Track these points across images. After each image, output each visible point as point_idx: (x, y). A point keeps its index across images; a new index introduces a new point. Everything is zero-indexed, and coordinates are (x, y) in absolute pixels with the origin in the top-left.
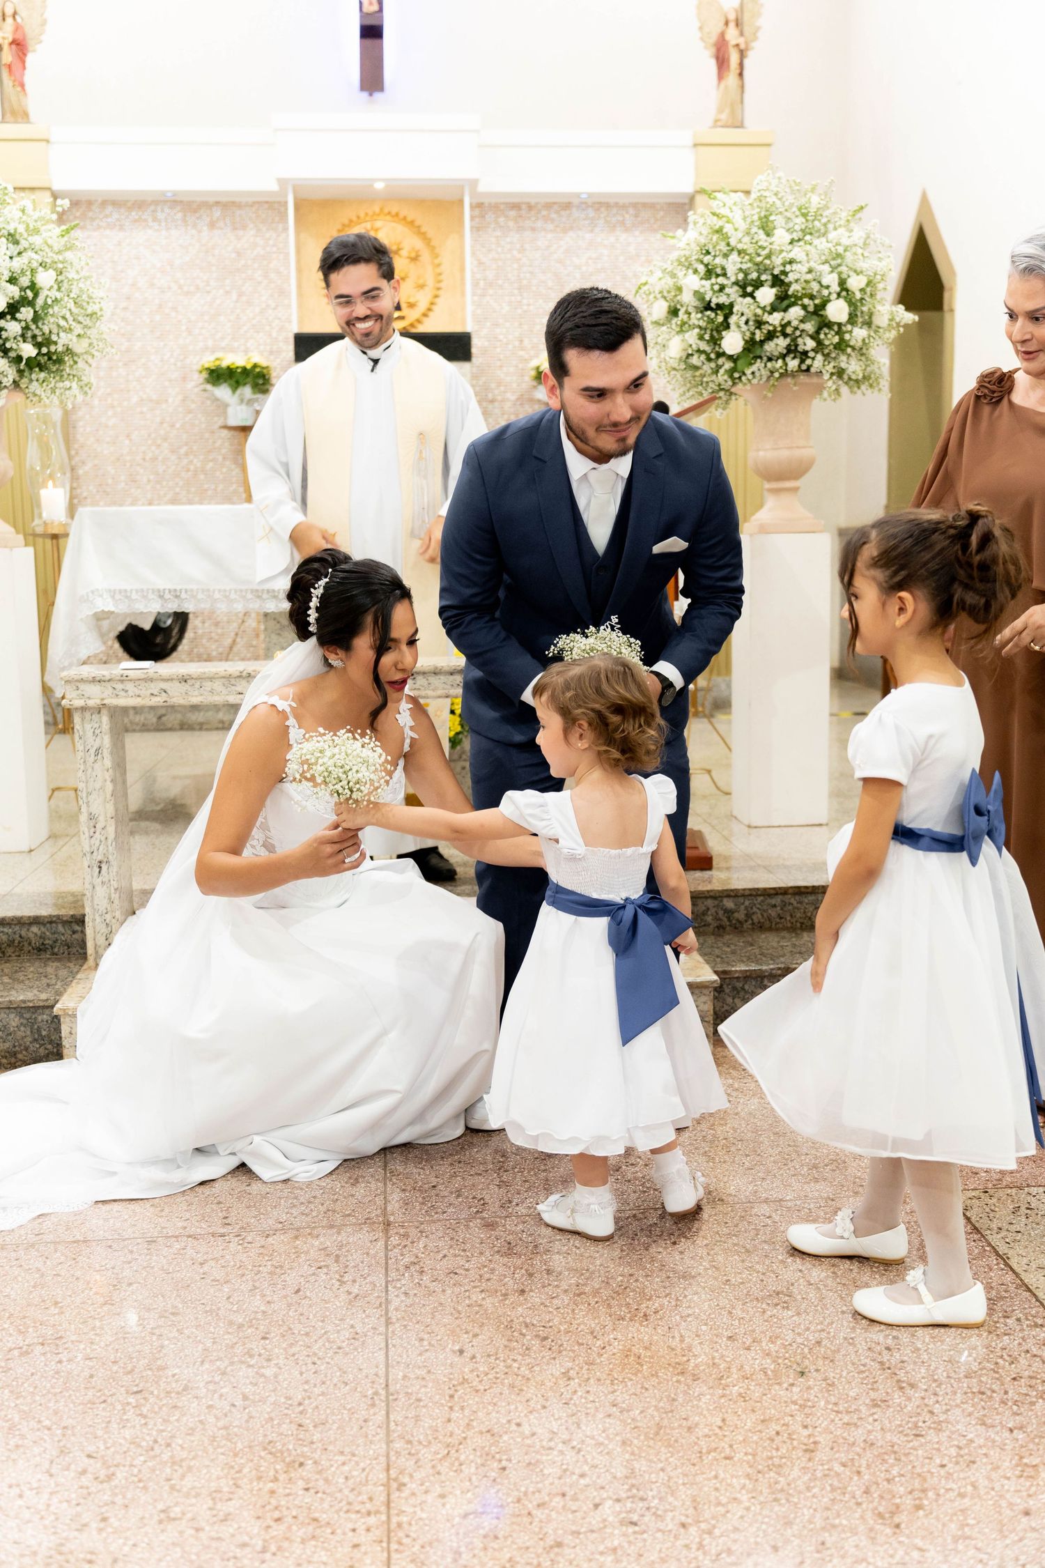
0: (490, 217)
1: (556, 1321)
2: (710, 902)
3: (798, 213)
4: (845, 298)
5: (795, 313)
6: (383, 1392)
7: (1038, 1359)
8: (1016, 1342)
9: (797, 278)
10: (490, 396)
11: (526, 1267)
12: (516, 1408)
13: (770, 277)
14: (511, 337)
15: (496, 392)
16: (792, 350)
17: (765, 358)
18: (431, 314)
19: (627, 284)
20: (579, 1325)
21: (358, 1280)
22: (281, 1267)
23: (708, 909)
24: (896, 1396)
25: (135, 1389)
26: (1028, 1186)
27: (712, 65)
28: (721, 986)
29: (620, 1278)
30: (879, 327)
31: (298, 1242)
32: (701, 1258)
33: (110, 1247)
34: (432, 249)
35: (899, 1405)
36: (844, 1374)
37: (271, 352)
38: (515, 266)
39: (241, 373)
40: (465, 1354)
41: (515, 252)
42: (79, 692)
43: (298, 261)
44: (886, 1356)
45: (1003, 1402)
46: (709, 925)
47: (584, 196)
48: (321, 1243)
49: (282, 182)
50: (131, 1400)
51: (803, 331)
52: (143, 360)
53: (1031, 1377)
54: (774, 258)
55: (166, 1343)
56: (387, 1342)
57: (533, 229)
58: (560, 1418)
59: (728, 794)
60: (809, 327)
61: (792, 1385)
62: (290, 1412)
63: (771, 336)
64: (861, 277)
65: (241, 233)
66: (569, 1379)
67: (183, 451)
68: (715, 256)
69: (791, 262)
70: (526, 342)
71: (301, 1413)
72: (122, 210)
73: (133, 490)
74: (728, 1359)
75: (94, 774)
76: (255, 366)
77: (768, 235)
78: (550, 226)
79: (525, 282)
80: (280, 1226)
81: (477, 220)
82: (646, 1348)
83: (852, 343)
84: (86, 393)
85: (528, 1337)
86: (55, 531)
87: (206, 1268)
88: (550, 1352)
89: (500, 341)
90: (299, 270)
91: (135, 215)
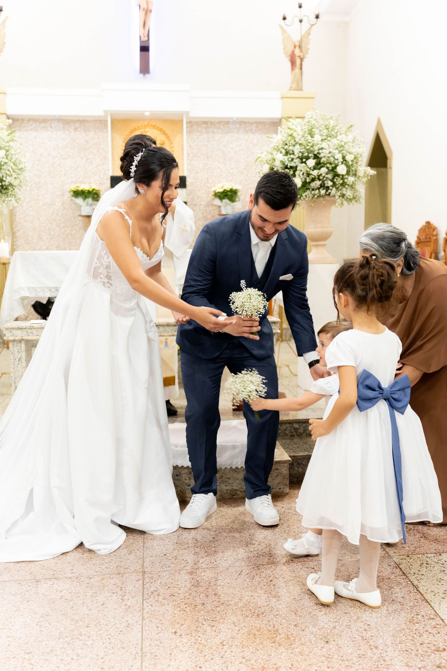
0: (195, 127)
1: (218, 618)
2: (288, 425)
3: (325, 128)
4: (345, 164)
5: (324, 170)
6: (140, 652)
7: (431, 635)
8: (422, 627)
9: (324, 155)
10: (194, 203)
11: (205, 592)
12: (200, 659)
13: (313, 155)
14: (203, 178)
15: (197, 201)
16: (322, 186)
17: (311, 189)
20: (228, 619)
21: (130, 599)
22: (96, 593)
23: (287, 428)
24: (369, 653)
25: (28, 651)
26: (427, 553)
27: (289, 64)
28: (293, 462)
29: (247, 597)
30: (359, 176)
31: (104, 581)
32: (283, 588)
33: (20, 583)
34: (170, 140)
35: (370, 657)
36: (346, 642)
37: (100, 184)
38: (205, 148)
39: (87, 193)
40: (177, 634)
41: (205, 142)
42: (12, 333)
43: (112, 145)
44: (364, 634)
45: (416, 655)
46: (287, 435)
47: (234, 119)
48: (114, 581)
49: (106, 112)
50: (26, 656)
51: (327, 178)
52: (45, 187)
53: (428, 643)
54: (314, 147)
55: (43, 629)
56: (142, 628)
57: (213, 133)
58: (219, 664)
59: (296, 375)
60: (330, 176)
61: (323, 648)
62: (97, 662)
63: (313, 180)
64: (351, 155)
65: (88, 133)
66: (223, 646)
67: (62, 225)
68: (289, 146)
69: (322, 149)
70: (210, 180)
71: (103, 662)
72: (37, 123)
74: (294, 636)
75: (18, 369)
76: (93, 190)
77: (312, 137)
78: (220, 131)
79: (209, 155)
80: (96, 573)
81: (189, 128)
82: (258, 631)
83: (348, 183)
84: (18, 202)
85: (206, 626)
86: (5, 262)
87: (62, 594)
88: (215, 633)
89: (199, 180)
90: (113, 149)
91: (42, 125)
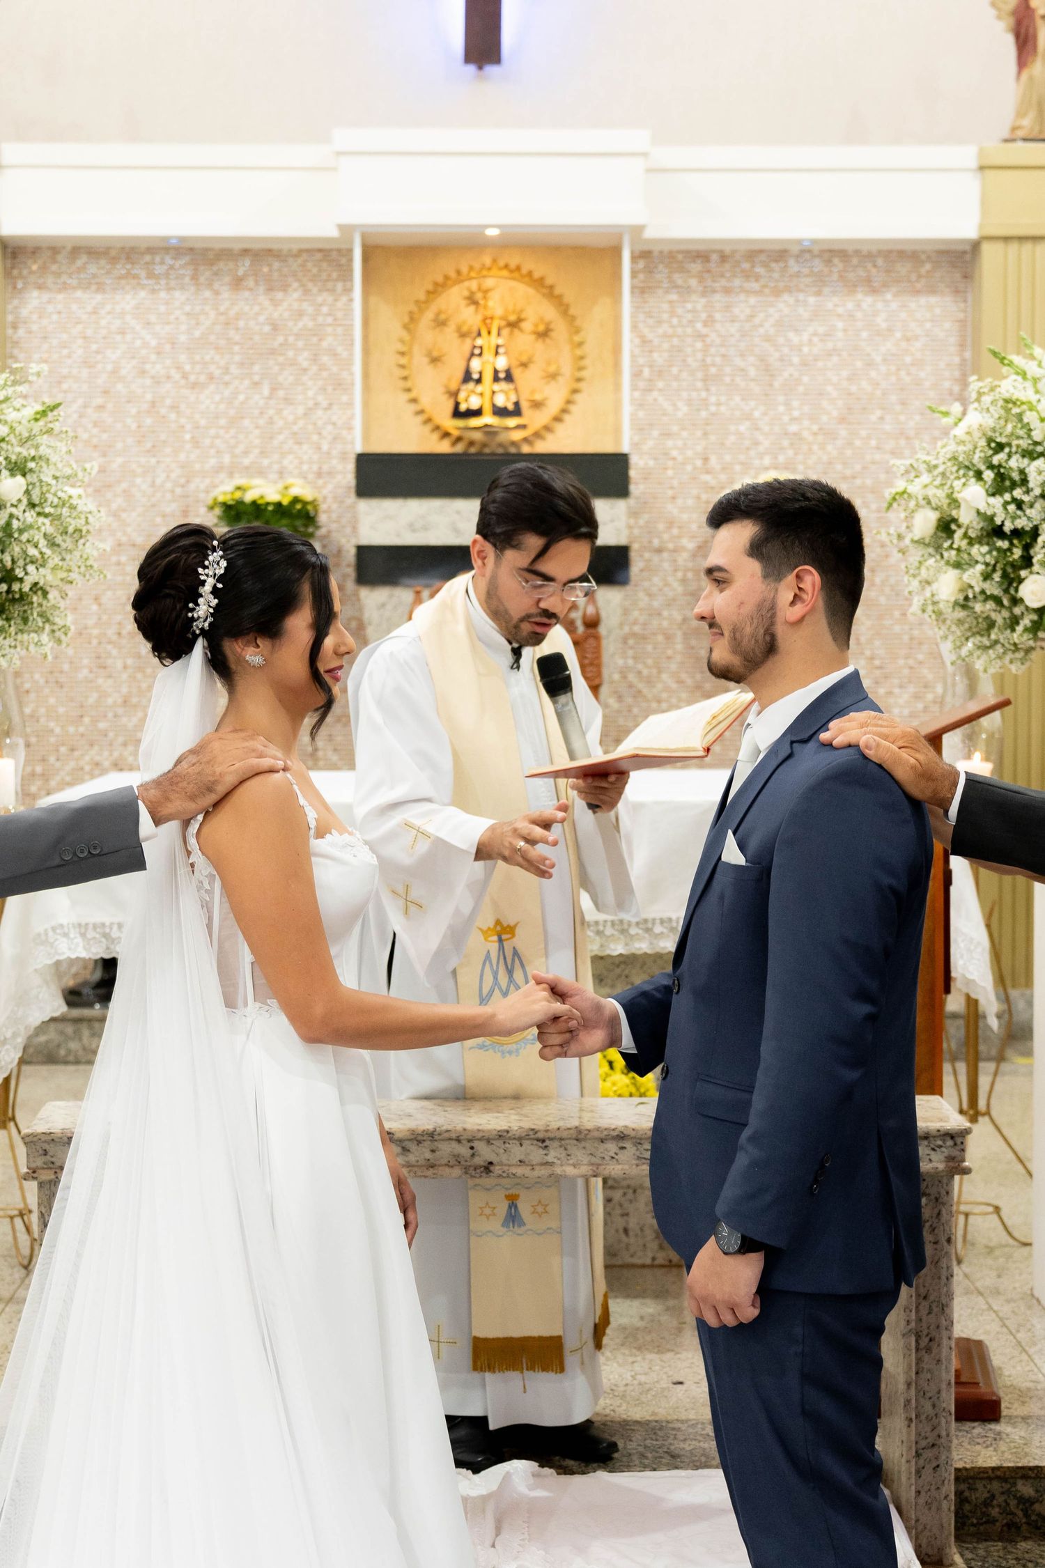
0: (661, 273)
2: (996, 1486)
10: (656, 542)
14: (690, 453)
15: (666, 536)
18: (566, 417)
19: (873, 374)
23: (993, 1497)
34: (570, 319)
37: (319, 478)
38: (699, 345)
39: (273, 511)
41: (699, 326)
43: (366, 338)
46: (994, 1521)
47: (806, 243)
49: (346, 229)
52: (124, 485)
57: (727, 291)
59: (1022, 1244)
65: (280, 295)
68: (1009, 454)
70: (713, 460)
72: (103, 262)
73: (100, 681)
76: (296, 500)
78: (755, 286)
79: (712, 370)
81: (641, 276)
84: (59, 641)
89: (674, 459)
90: (366, 351)
91: (120, 269)
